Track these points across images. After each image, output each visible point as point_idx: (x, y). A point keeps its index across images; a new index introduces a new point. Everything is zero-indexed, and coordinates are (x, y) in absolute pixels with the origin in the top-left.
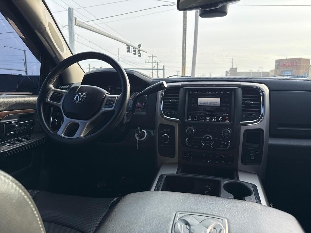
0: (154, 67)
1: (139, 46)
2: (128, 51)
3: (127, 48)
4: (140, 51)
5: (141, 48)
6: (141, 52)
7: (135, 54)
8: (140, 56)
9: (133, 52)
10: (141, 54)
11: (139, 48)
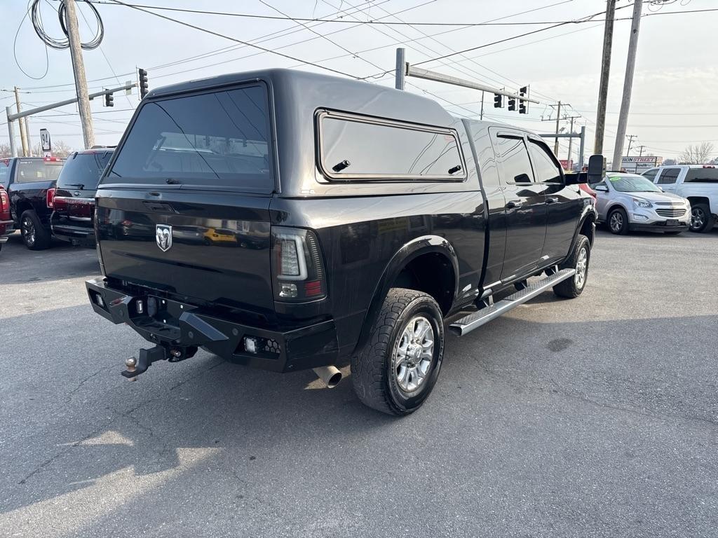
0: (563, 129)
1: (523, 90)
2: (498, 105)
3: (496, 99)
4: (524, 102)
5: (526, 96)
6: (525, 104)
7: (512, 108)
8: (523, 111)
9: (507, 106)
10: (526, 108)
11: (521, 97)
